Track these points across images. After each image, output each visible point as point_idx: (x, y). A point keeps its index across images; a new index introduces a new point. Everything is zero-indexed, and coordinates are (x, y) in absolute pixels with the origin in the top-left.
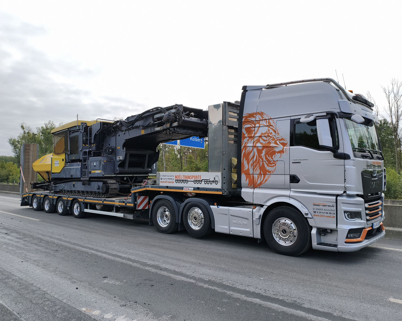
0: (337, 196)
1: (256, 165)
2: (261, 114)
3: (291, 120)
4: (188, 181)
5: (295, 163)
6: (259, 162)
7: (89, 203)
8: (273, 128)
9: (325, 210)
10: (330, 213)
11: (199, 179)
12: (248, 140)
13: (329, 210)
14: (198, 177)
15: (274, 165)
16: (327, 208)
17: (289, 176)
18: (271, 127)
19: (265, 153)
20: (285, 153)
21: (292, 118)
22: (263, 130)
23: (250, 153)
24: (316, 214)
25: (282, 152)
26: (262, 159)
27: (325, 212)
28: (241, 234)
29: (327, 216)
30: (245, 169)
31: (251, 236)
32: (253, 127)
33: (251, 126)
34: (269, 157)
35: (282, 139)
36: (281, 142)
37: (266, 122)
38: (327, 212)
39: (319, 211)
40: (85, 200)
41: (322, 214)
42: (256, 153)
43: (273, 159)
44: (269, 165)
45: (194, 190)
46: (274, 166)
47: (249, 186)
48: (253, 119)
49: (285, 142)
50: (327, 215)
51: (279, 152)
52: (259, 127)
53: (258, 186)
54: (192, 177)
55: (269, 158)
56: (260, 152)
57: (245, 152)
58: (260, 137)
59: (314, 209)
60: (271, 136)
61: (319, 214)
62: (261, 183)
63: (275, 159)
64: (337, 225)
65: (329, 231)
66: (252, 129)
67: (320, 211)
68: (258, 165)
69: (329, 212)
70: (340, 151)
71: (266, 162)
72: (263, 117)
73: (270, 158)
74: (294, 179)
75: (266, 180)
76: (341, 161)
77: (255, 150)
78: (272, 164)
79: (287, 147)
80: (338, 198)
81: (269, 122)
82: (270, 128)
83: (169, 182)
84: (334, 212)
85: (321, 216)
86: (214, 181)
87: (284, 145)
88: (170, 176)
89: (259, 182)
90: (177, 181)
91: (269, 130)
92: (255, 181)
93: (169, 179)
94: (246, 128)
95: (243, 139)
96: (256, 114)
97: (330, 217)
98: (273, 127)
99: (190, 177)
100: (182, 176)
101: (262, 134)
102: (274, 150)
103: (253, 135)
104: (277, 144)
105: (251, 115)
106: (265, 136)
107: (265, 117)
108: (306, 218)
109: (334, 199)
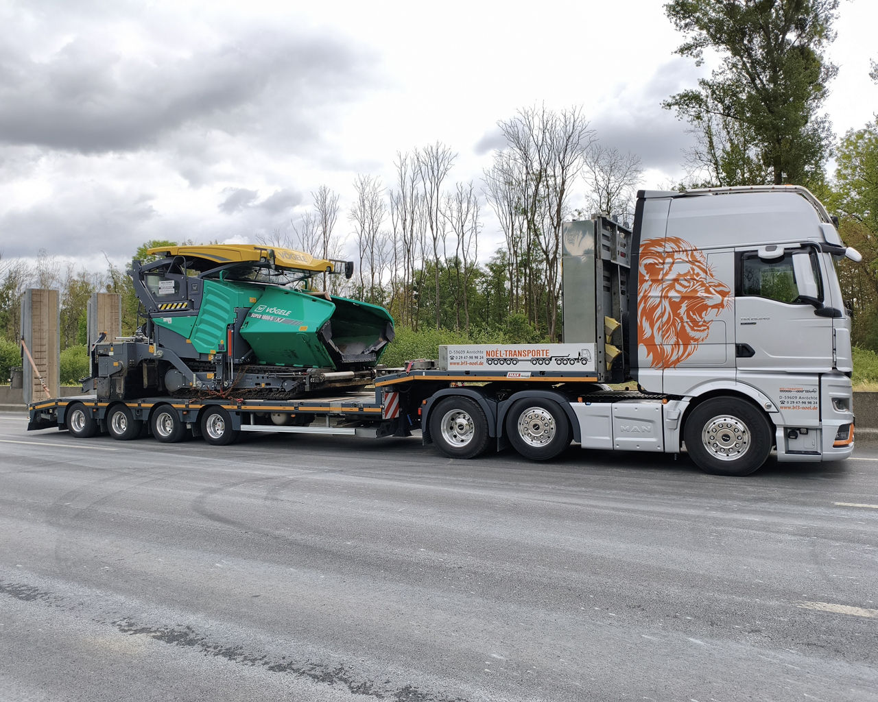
0: (820, 375)
1: (669, 328)
2: (676, 241)
3: (736, 254)
4: (518, 361)
5: (746, 324)
6: (674, 324)
7: (252, 413)
8: (702, 266)
9: (800, 398)
10: (810, 403)
11: (545, 356)
12: (651, 286)
13: (808, 398)
14: (541, 352)
15: (706, 327)
16: (804, 394)
17: (734, 346)
18: (697, 264)
19: (686, 308)
20: (726, 309)
21: (738, 250)
22: (681, 268)
23: (654, 308)
24: (786, 405)
25: (720, 305)
26: (681, 319)
27: (801, 400)
28: (638, 448)
29: (804, 408)
30: (645, 337)
31: (660, 449)
32: (660, 263)
33: (657, 262)
34: (694, 314)
35: (720, 285)
36: (718, 289)
37: (687, 255)
38: (804, 400)
39: (789, 400)
40: (243, 407)
41: (795, 405)
42: (668, 309)
43: (702, 318)
44: (695, 328)
45: (533, 376)
46: (705, 330)
47: (654, 366)
48: (660, 249)
49: (726, 290)
50: (804, 405)
51: (714, 307)
52: (673, 263)
53: (671, 364)
54: (526, 353)
55: (694, 317)
56: (675, 306)
57: (645, 307)
58: (676, 280)
59: (781, 397)
60: (697, 279)
61: (789, 405)
62: (678, 360)
63: (707, 318)
64: (820, 420)
65: (804, 431)
66: (657, 267)
67: (792, 400)
68: (672, 329)
69: (807, 401)
70: (826, 304)
71: (688, 324)
72: (679, 247)
73: (696, 317)
75: (689, 355)
76: (828, 321)
77: (666, 303)
78: (700, 326)
79: (731, 298)
80: (823, 378)
81: (692, 255)
82: (696, 265)
83: (471, 364)
84: (815, 401)
85: (794, 408)
86: (578, 359)
87: (724, 294)
88: (475, 352)
89: (674, 358)
90: (491, 361)
91: (693, 270)
92: (667, 356)
93: (471, 357)
94: (646, 266)
95: (641, 284)
96: (667, 240)
97: (809, 408)
98: (702, 264)
99: (523, 353)
100: (503, 352)
101: (679, 275)
102: (705, 302)
103: (660, 277)
104: (711, 293)
105: (657, 242)
106: (686, 280)
107: (684, 246)
108: (768, 412)
109: (816, 380)
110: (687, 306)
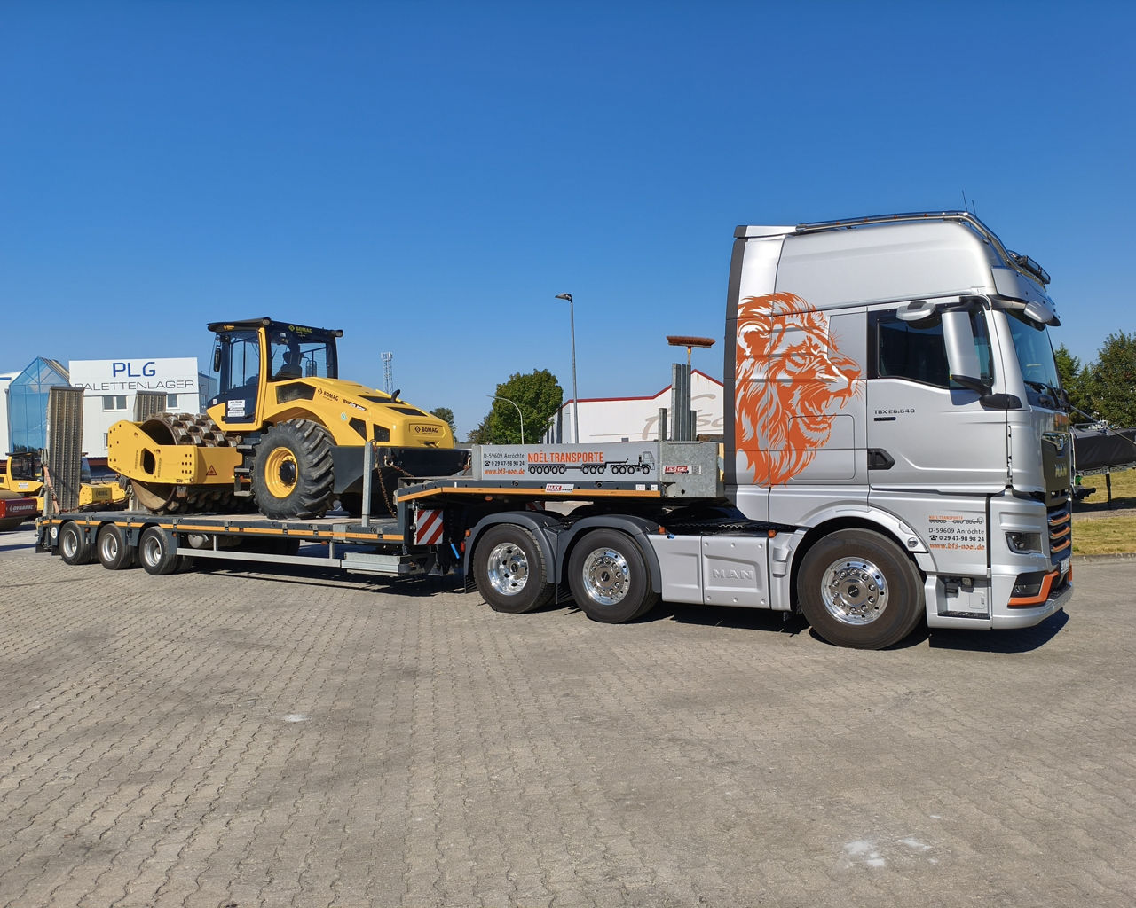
0: (989, 496)
1: (777, 427)
2: (788, 298)
3: (872, 316)
5: (881, 419)
6: (783, 420)
8: (822, 334)
9: (959, 531)
10: (973, 539)
12: (753, 364)
13: (970, 532)
15: (826, 425)
16: (964, 526)
17: (866, 451)
18: (815, 331)
19: (799, 397)
20: (854, 396)
21: (872, 308)
22: (796, 338)
23: (757, 398)
24: (938, 541)
25: (846, 392)
26: (793, 412)
27: (960, 535)
28: (734, 603)
29: (964, 547)
30: (745, 439)
31: (764, 604)
32: (766, 331)
33: (761, 329)
34: (811, 405)
35: (847, 362)
36: (844, 368)
37: (803, 319)
38: (964, 535)
39: (943, 534)
41: (951, 542)
42: (776, 398)
43: (821, 411)
44: (812, 426)
46: (826, 428)
47: (757, 481)
48: (765, 311)
49: (855, 369)
50: (964, 543)
51: (841, 393)
52: (783, 331)
53: (781, 479)
55: (811, 409)
56: (785, 394)
57: (744, 396)
58: (786, 356)
59: (931, 530)
60: (816, 353)
61: (943, 542)
62: (789, 473)
63: (827, 412)
64: (989, 566)
65: (968, 582)
66: (762, 336)
67: (947, 535)
68: (782, 427)
69: (969, 536)
70: (997, 389)
71: (803, 420)
72: (791, 307)
73: (814, 410)
74: (879, 460)
75: (804, 465)
76: (1000, 414)
77: (773, 389)
78: (819, 423)
79: (860, 383)
80: (993, 501)
81: (810, 320)
82: (813, 333)
84: (981, 536)
85: (950, 546)
87: (851, 375)
89: (784, 470)
91: (810, 340)
92: (775, 467)
94: (748, 336)
95: (740, 363)
96: (776, 297)
97: (973, 547)
98: (822, 331)
101: (791, 348)
102: (825, 388)
103: (766, 352)
104: (832, 373)
105: (761, 302)
106: (799, 355)
107: (798, 305)
108: (912, 553)
109: (981, 504)
110: (801, 394)
